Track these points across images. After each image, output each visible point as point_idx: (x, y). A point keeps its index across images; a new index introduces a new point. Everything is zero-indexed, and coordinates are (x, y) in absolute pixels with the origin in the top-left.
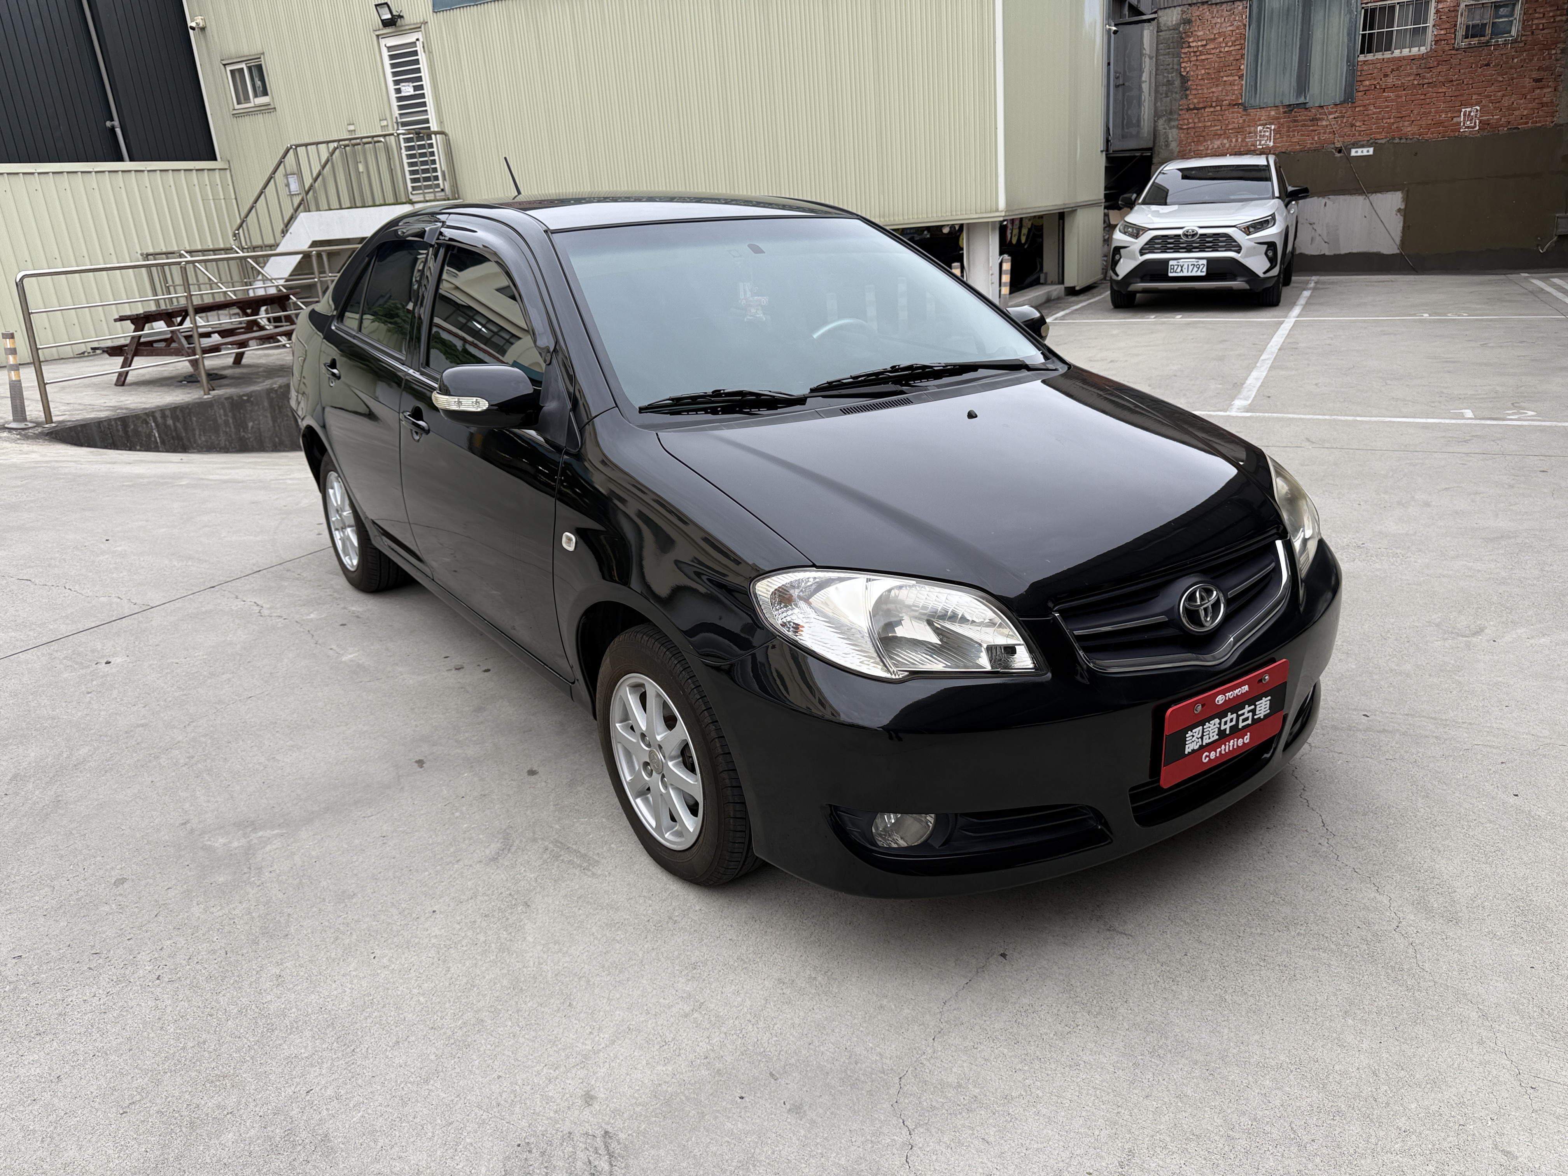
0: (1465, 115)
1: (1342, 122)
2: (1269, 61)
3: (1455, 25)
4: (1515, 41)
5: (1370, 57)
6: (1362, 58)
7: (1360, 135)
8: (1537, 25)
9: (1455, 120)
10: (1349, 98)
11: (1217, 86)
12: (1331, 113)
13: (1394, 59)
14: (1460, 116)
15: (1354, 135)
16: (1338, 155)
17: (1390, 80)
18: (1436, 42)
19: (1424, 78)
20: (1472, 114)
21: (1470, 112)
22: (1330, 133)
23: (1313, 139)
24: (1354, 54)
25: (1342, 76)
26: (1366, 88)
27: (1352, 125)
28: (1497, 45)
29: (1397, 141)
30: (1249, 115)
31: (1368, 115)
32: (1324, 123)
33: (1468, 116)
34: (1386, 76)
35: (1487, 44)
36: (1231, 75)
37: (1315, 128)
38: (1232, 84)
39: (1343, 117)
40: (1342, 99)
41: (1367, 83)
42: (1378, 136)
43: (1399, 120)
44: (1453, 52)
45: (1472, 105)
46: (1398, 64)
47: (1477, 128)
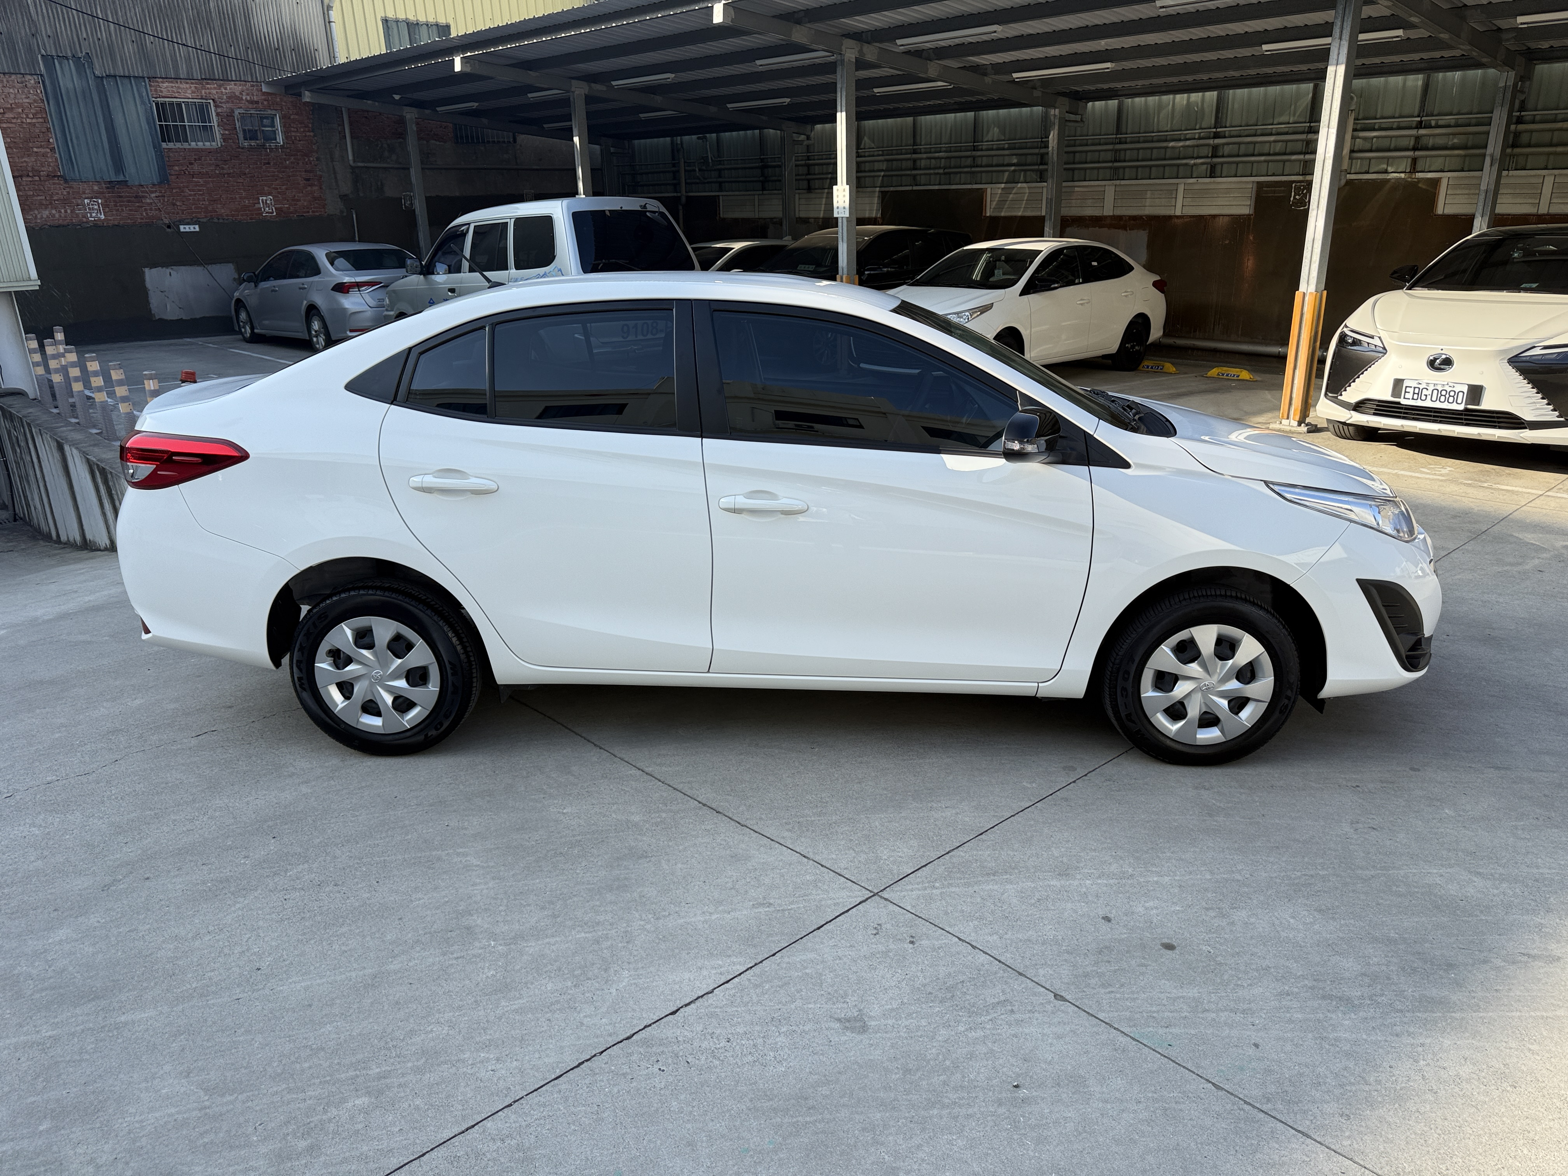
0: (263, 202)
1: (164, 200)
2: (77, 138)
3: (235, 128)
4: (282, 147)
5: (171, 145)
6: (164, 145)
7: (183, 214)
8: (295, 137)
9: (257, 206)
10: (164, 179)
11: (29, 156)
12: (152, 192)
13: (193, 150)
14: (259, 203)
15: (178, 213)
16: (168, 230)
17: (196, 168)
18: (224, 140)
19: (223, 169)
20: (268, 202)
21: (266, 200)
22: (156, 210)
23: (142, 214)
24: (159, 142)
25: (153, 160)
26: (177, 173)
27: (174, 204)
28: (271, 149)
29: (216, 220)
30: (73, 188)
31: (184, 196)
32: (148, 201)
33: (265, 203)
34: (191, 164)
35: (263, 146)
36: (41, 146)
37: (140, 204)
38: (44, 155)
39: (164, 196)
40: (159, 181)
41: (177, 168)
42: (199, 216)
43: (212, 203)
44: (240, 150)
45: (266, 195)
46: (199, 154)
47: (275, 214)
